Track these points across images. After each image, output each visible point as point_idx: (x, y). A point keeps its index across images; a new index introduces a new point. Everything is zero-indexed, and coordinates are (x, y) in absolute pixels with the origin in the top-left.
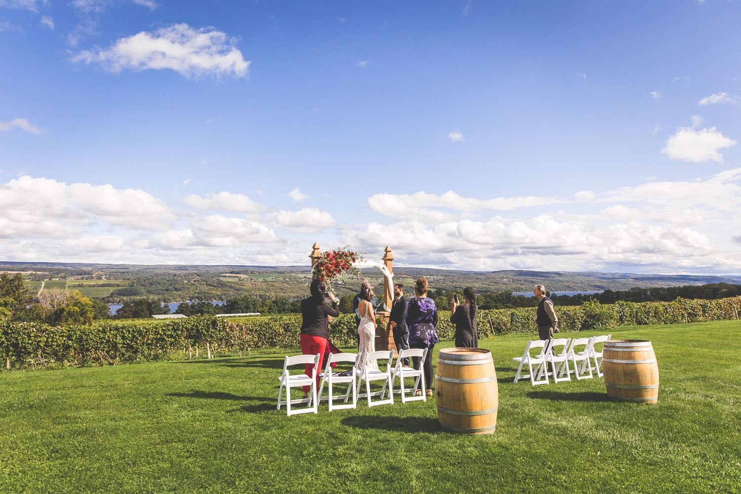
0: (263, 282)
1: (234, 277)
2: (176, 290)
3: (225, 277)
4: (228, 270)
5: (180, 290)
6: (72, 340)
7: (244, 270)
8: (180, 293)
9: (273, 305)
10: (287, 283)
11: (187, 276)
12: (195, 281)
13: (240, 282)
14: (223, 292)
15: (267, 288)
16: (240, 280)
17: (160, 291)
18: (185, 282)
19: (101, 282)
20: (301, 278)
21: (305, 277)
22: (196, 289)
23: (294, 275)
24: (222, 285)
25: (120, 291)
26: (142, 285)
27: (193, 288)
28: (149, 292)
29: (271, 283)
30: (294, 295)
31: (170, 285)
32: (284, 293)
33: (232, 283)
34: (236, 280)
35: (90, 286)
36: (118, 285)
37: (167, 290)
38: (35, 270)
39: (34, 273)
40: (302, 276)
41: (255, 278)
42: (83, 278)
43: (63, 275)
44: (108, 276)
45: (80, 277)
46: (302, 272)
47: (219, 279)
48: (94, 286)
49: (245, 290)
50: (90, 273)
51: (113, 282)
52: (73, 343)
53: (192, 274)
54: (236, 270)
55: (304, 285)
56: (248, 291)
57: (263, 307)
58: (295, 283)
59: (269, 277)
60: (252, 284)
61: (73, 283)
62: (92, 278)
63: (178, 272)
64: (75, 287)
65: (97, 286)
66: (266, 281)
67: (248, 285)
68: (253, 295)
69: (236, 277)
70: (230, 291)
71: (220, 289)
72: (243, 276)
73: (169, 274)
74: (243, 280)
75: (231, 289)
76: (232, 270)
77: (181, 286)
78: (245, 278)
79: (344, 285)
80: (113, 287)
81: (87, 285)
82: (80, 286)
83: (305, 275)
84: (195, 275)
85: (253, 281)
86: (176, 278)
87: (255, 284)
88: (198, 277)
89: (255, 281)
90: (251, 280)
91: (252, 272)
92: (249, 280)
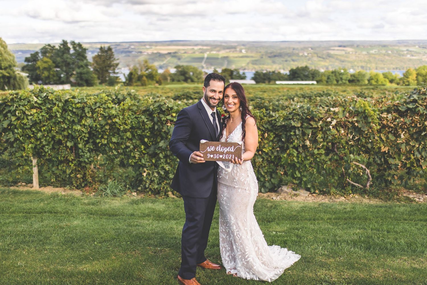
0: (366, 55)
3: (334, 50)
4: (337, 44)
5: (297, 61)
7: (351, 44)
10: (389, 55)
11: (303, 50)
12: (308, 54)
14: (331, 63)
15: (369, 60)
16: (346, 53)
17: (281, 62)
18: (301, 54)
19: (241, 55)
20: (403, 51)
21: (407, 50)
22: (309, 60)
23: (396, 48)
24: (329, 56)
25: (253, 61)
28: (274, 63)
29: (373, 56)
30: (394, 67)
32: (384, 65)
33: (339, 55)
34: (343, 53)
35: (234, 57)
36: (252, 57)
37: (286, 61)
39: (202, 47)
40: (404, 49)
41: (360, 51)
42: (230, 51)
44: (246, 50)
45: (228, 51)
46: (405, 46)
47: (328, 52)
48: (236, 57)
49: (349, 62)
50: (235, 48)
51: (249, 54)
53: (307, 48)
54: (344, 44)
55: (404, 57)
56: (351, 62)
58: (397, 55)
59: (372, 50)
60: (356, 57)
61: (224, 55)
62: (236, 51)
63: (296, 46)
64: (224, 58)
65: (239, 58)
66: (368, 53)
67: (353, 58)
68: (355, 65)
69: (343, 50)
71: (328, 61)
72: (349, 49)
73: (289, 48)
75: (337, 61)
76: (340, 44)
77: (297, 58)
80: (250, 58)
81: (232, 56)
82: (228, 57)
83: (407, 48)
84: (310, 49)
85: (357, 54)
86: (294, 51)
87: (358, 57)
88: (312, 51)
89: (359, 54)
90: (356, 52)
91: (358, 46)
92: (354, 53)
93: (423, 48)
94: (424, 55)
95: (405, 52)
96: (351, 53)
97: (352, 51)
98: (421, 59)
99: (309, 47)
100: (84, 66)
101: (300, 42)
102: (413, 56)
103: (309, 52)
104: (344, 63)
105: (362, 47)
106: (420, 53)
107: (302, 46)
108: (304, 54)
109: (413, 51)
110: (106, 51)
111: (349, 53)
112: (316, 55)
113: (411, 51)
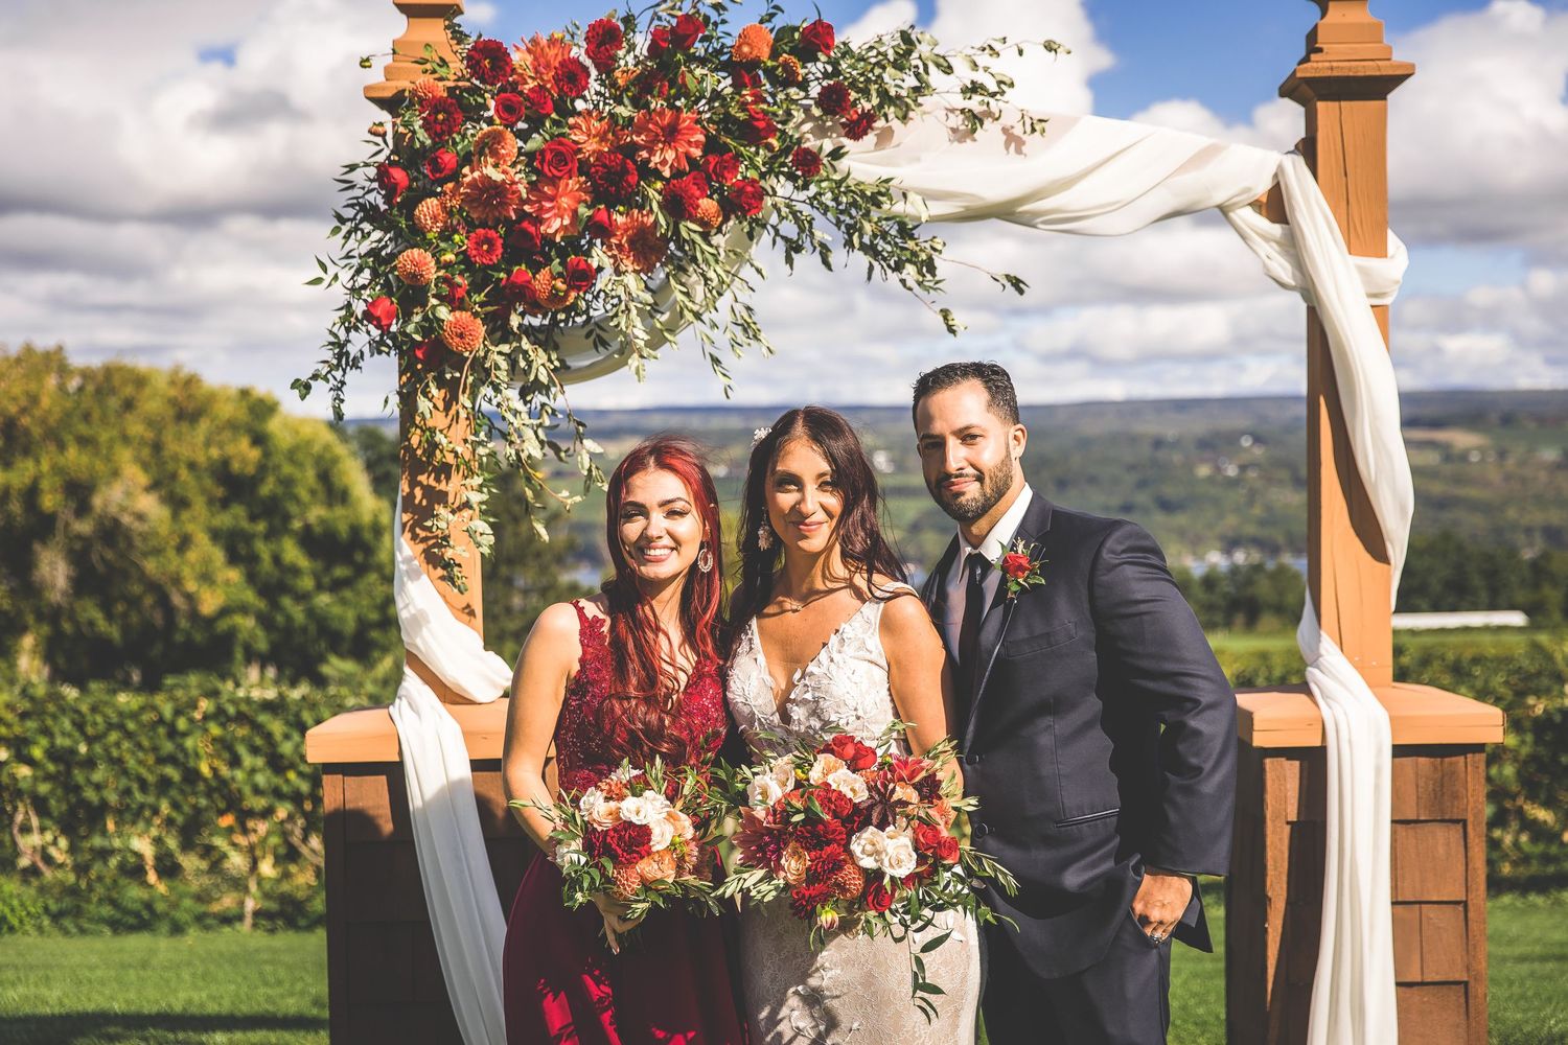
2: (1167, 506)
5: (1183, 508)
6: (30, 762)
7: (1468, 411)
8: (1181, 519)
11: (1210, 447)
12: (1241, 468)
13: (1448, 469)
16: (1446, 459)
18: (1204, 471)
22: (1250, 504)
27: (1234, 498)
31: (1142, 484)
41: (1523, 447)
44: (898, 455)
49: (1474, 506)
52: (35, 778)
53: (1227, 437)
54: (1423, 413)
56: (1488, 507)
57: (1536, 586)
60: (1508, 478)
63: (1168, 430)
67: (1489, 483)
68: (1512, 528)
69: (1432, 444)
72: (1461, 439)
73: (1133, 440)
74: (1465, 457)
77: (1186, 490)
78: (1473, 449)
84: (1246, 442)
85: (1510, 462)
86: (1161, 455)
87: (1521, 479)
88: (1258, 451)
89: (1522, 463)
90: (1502, 454)
91: (1508, 420)
92: (1492, 458)
96: (1475, 457)
97: (1481, 449)
99: (1243, 433)
101: (1182, 405)
103: (1245, 458)
104: (1447, 516)
105: (1532, 426)
107: (1198, 426)
108: (1218, 470)
111: (1463, 457)
112: (1284, 474)
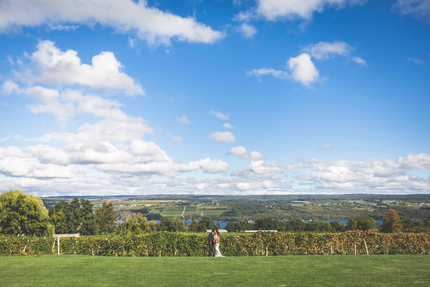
0: (321, 207)
1: (300, 203)
2: (261, 212)
3: (294, 203)
4: (296, 198)
5: (263, 213)
7: (308, 198)
9: (289, 224)
11: (268, 203)
12: (273, 206)
13: (304, 207)
14: (293, 214)
15: (324, 211)
16: (304, 205)
17: (250, 213)
19: (215, 207)
20: (351, 204)
21: (354, 203)
22: (274, 212)
23: (346, 201)
24: (291, 208)
25: (226, 212)
26: (240, 209)
27: (271, 211)
28: (244, 214)
29: (328, 208)
30: (345, 217)
31: (257, 209)
32: (337, 215)
33: (298, 207)
34: (302, 205)
35: (209, 209)
36: (225, 209)
37: (255, 212)
38: (182, 199)
39: (181, 201)
40: (352, 202)
41: (316, 204)
42: (206, 204)
43: (195, 202)
44: (220, 203)
45: (204, 204)
46: (352, 199)
47: (289, 205)
48: (211, 209)
50: (210, 201)
51: (223, 207)
53: (271, 202)
54: (301, 198)
55: (353, 209)
56: (309, 213)
58: (346, 207)
59: (326, 202)
60: (313, 208)
61: (201, 208)
62: (211, 204)
63: (262, 200)
64: (201, 210)
65: (213, 210)
66: (323, 206)
67: (310, 209)
68: (313, 216)
69: (302, 203)
70: (297, 213)
71: (290, 212)
72: (307, 202)
73: (257, 201)
74: (307, 205)
75: (298, 212)
76: (299, 198)
77: (264, 210)
78: (308, 204)
79: (387, 209)
80: (223, 210)
81: (207, 209)
82: (204, 209)
83: (354, 201)
84: (274, 202)
86: (261, 204)
87: (315, 208)
88: (276, 204)
89: (315, 206)
90: (313, 205)
91: (314, 199)
92: (311, 205)
93: (367, 201)
94: (369, 207)
95: (353, 205)
98: (367, 210)
100: (90, 218)
101: (265, 196)
102: (359, 208)
104: (303, 214)
105: (318, 200)
106: (365, 205)
108: (269, 206)
109: (359, 204)
110: (108, 207)
112: (279, 207)
113: (357, 204)
